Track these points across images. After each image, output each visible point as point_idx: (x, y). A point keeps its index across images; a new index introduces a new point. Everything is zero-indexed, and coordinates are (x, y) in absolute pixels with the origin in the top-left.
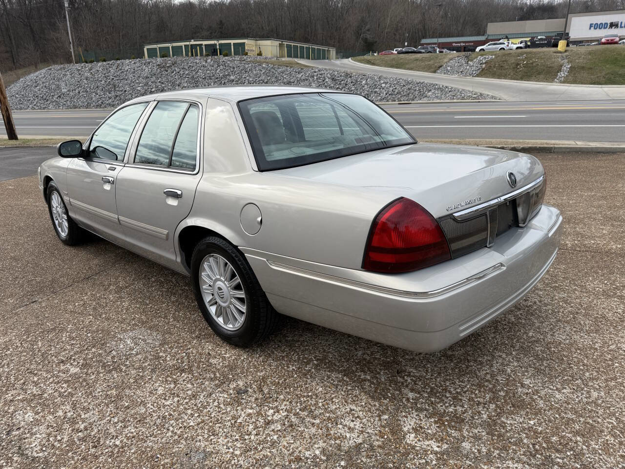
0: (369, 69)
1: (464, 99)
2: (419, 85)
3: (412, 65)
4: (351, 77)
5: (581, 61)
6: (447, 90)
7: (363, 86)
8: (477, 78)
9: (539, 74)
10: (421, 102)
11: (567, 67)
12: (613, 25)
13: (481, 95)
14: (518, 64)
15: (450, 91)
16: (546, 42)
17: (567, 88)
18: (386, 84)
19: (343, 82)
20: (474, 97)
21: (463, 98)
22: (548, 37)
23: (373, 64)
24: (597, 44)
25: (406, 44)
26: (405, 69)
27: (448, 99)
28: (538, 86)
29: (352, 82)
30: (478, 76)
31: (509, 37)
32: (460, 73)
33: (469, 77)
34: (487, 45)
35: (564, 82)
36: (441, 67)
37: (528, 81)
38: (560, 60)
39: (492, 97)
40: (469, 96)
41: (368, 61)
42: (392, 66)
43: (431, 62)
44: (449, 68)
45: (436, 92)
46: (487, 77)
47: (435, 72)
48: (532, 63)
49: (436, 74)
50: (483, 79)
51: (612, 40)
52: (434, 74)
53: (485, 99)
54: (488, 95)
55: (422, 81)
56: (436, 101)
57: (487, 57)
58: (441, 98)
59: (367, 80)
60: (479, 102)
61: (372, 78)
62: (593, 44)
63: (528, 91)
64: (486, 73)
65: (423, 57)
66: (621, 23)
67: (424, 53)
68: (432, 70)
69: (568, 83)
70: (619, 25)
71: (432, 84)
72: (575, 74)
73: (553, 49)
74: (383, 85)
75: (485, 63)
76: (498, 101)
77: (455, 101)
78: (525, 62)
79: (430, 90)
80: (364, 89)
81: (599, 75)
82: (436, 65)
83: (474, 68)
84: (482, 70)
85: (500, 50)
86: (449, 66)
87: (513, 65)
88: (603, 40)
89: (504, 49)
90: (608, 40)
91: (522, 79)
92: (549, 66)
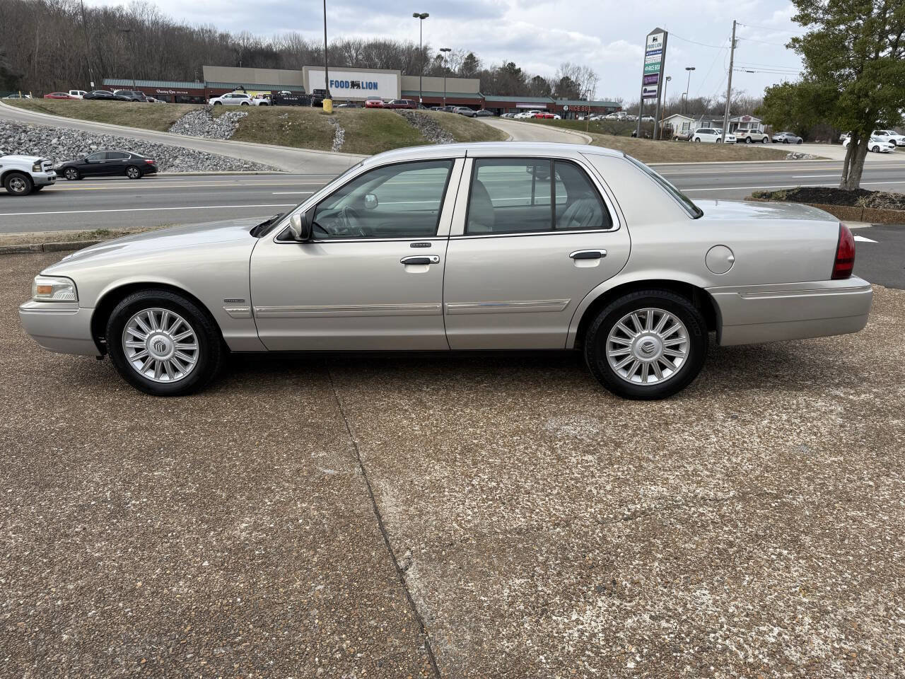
0: (50, 120)
1: (233, 170)
2: (155, 148)
3: (124, 119)
4: (24, 131)
5: (355, 126)
6: (202, 156)
7: (56, 148)
8: (233, 142)
9: (312, 139)
10: (166, 173)
11: (340, 132)
12: (355, 85)
13: (254, 164)
14: (282, 126)
15: (207, 159)
16: (296, 99)
17: (349, 158)
18: (98, 146)
19: (11, 139)
20: (246, 167)
21: (231, 169)
22: (295, 92)
23: (52, 112)
24: (346, 107)
25: (92, 84)
26: (114, 123)
27: (209, 170)
28: (314, 154)
29: (30, 141)
30: (232, 138)
31: (245, 88)
32: (206, 134)
33: (221, 140)
34: (223, 96)
35: (343, 151)
36: (173, 123)
37: (300, 148)
38: (330, 123)
39: (270, 168)
40: (239, 166)
41: (39, 106)
42: (90, 118)
43: (156, 116)
44: (187, 126)
45: (186, 159)
46: (246, 141)
47: (166, 130)
48: (299, 125)
49: (170, 133)
50: (241, 142)
51: (377, 103)
52: (166, 133)
53: (262, 170)
54: (263, 165)
55: (158, 143)
56: (191, 173)
57: (238, 113)
58: (198, 169)
59: (59, 138)
60: (257, 174)
61: (69, 136)
62: (341, 105)
63: (308, 161)
64: (242, 135)
65: (139, 108)
66: (362, 83)
67: (129, 100)
68: (162, 127)
69: (348, 152)
70: (361, 85)
71: (176, 148)
72: (352, 141)
73: (317, 109)
74: (94, 147)
75: (238, 121)
76: (279, 172)
77: (220, 172)
78: (290, 124)
79: (176, 157)
80: (57, 151)
81: (378, 144)
82: (165, 119)
83: (224, 128)
84: (237, 131)
85: (242, 104)
86: (186, 123)
87: (277, 126)
88: (368, 103)
89: (247, 103)
90: (373, 103)
91: (292, 144)
92: (320, 130)
